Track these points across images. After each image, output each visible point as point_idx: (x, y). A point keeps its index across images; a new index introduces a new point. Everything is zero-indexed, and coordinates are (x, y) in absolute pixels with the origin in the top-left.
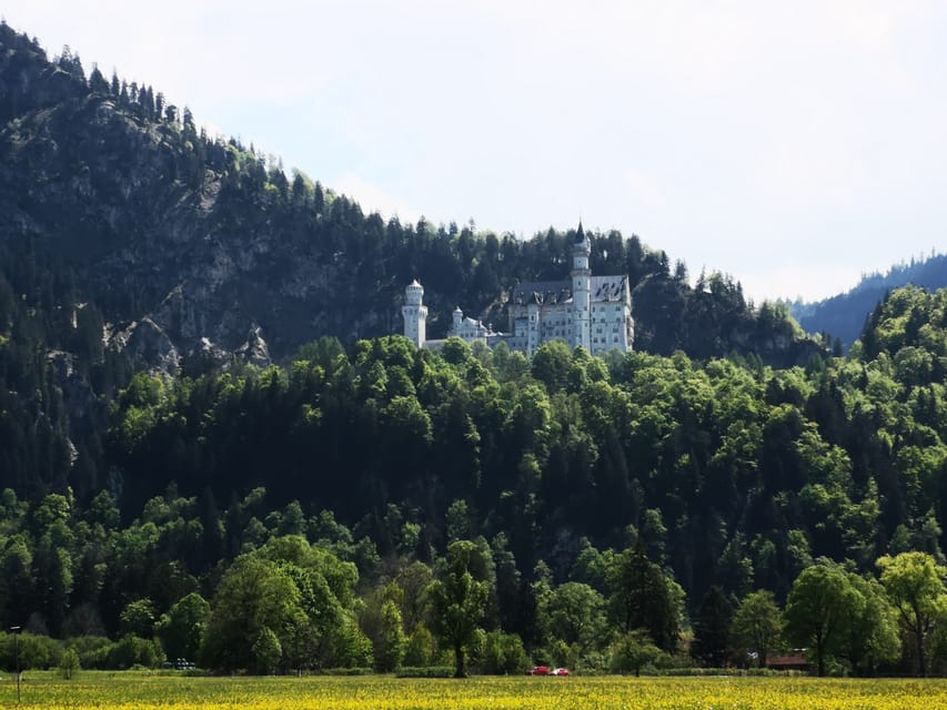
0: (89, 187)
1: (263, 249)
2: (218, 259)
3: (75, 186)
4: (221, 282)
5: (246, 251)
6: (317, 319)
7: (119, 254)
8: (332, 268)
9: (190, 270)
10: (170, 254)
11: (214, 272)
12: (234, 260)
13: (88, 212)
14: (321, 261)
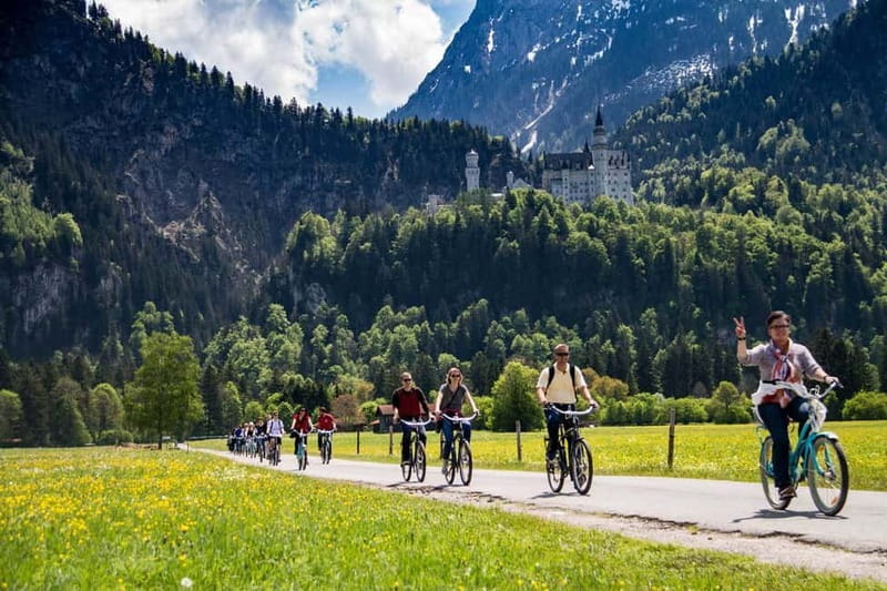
0: (48, 65)
1: (197, 122)
2: (167, 128)
3: (37, 63)
4: (170, 147)
5: (186, 123)
6: (249, 178)
7: (84, 120)
8: (255, 140)
9: (144, 135)
10: (123, 123)
11: (164, 139)
12: (179, 130)
13: (50, 85)
14: (247, 134)
